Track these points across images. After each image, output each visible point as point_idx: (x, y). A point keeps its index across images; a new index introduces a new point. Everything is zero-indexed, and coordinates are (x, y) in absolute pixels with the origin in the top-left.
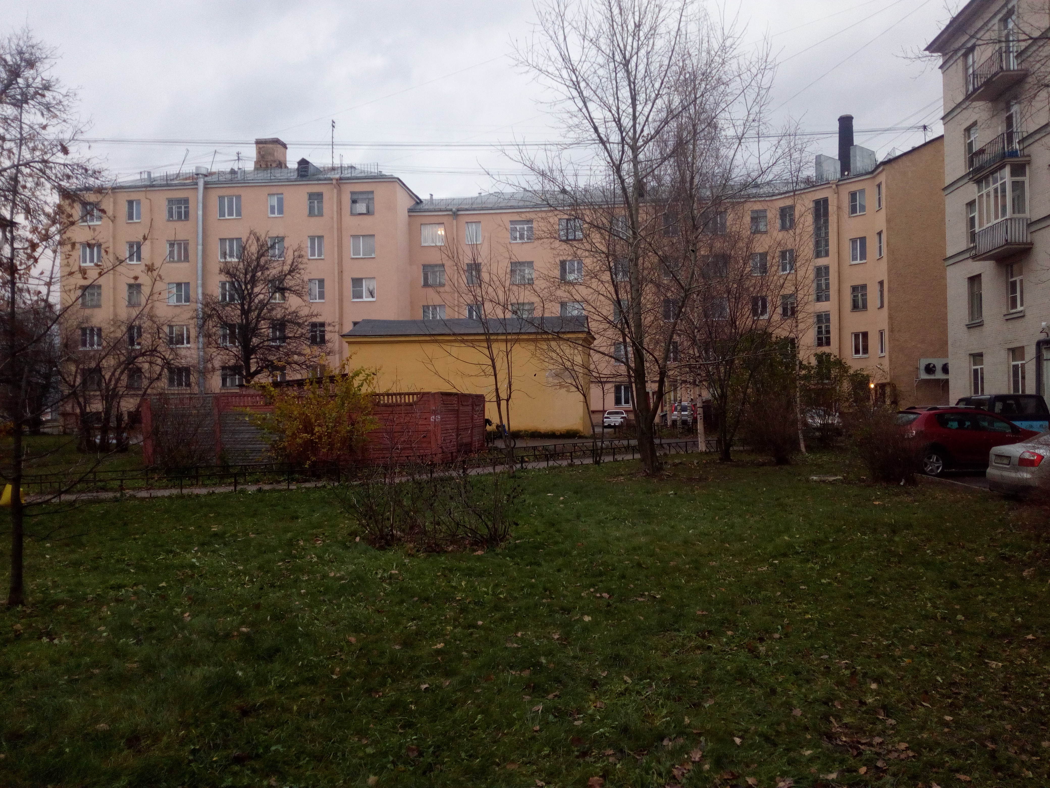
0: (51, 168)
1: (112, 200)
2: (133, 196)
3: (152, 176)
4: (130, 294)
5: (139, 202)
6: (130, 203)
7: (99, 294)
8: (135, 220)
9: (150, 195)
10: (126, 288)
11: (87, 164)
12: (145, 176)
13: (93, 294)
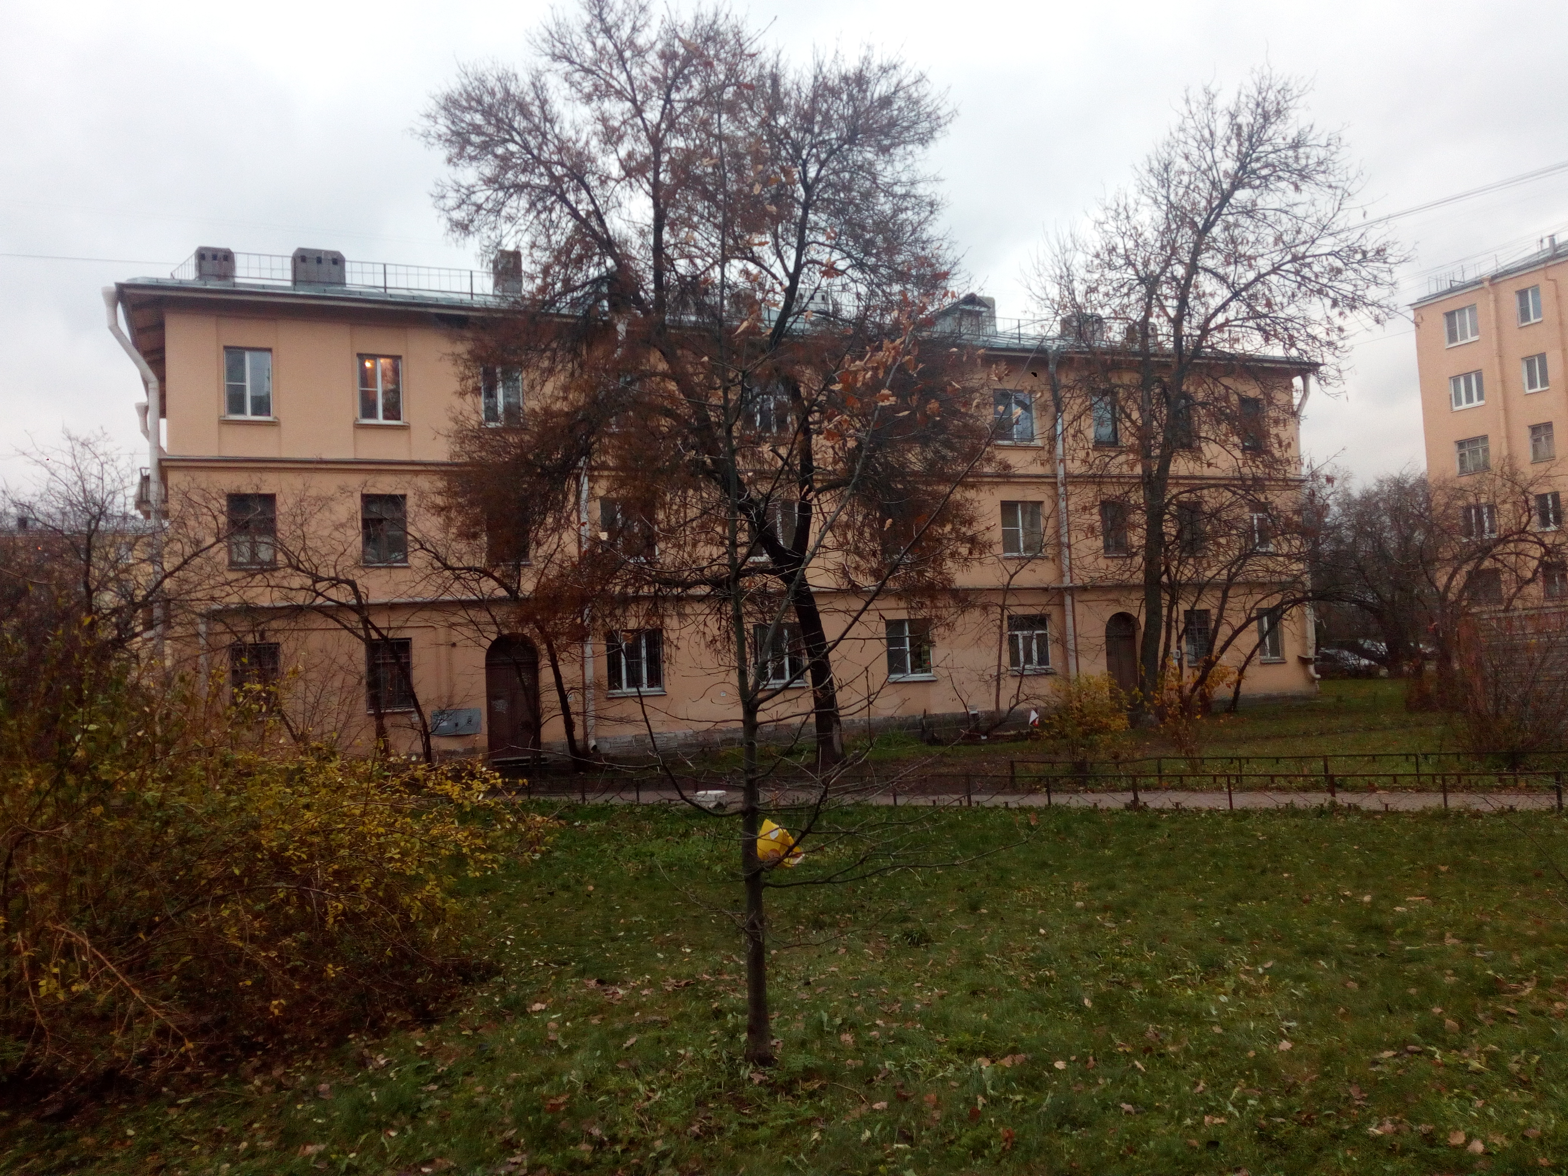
0: (1309, 265)
1: (1491, 297)
2: (1526, 282)
3: (1557, 242)
4: (1536, 441)
5: (1536, 289)
6: (1522, 294)
7: (1486, 450)
8: (1533, 321)
9: (1552, 274)
10: (1527, 433)
11: (1363, 241)
12: (1547, 244)
13: (1477, 452)
